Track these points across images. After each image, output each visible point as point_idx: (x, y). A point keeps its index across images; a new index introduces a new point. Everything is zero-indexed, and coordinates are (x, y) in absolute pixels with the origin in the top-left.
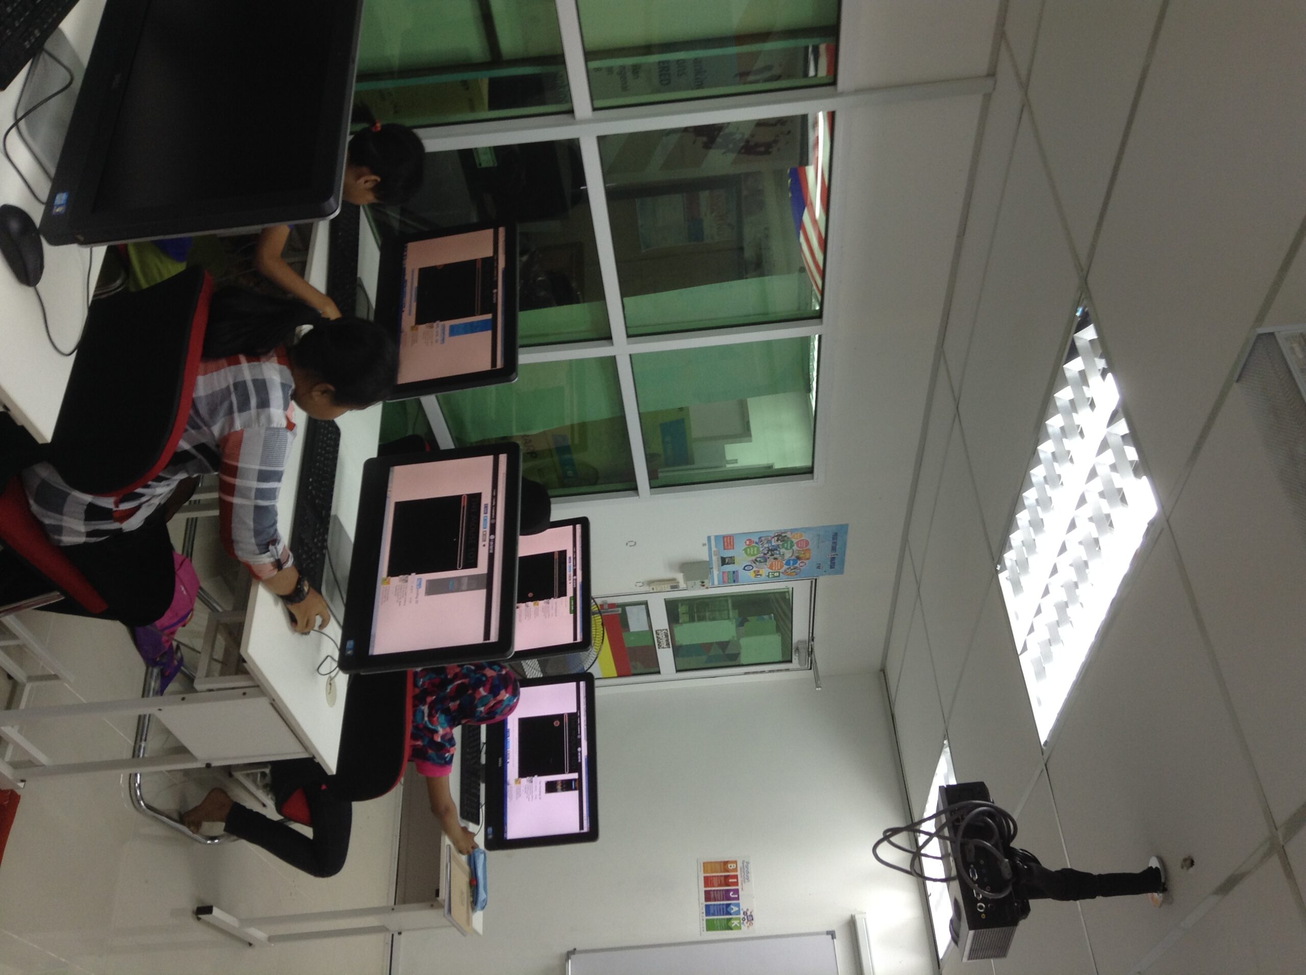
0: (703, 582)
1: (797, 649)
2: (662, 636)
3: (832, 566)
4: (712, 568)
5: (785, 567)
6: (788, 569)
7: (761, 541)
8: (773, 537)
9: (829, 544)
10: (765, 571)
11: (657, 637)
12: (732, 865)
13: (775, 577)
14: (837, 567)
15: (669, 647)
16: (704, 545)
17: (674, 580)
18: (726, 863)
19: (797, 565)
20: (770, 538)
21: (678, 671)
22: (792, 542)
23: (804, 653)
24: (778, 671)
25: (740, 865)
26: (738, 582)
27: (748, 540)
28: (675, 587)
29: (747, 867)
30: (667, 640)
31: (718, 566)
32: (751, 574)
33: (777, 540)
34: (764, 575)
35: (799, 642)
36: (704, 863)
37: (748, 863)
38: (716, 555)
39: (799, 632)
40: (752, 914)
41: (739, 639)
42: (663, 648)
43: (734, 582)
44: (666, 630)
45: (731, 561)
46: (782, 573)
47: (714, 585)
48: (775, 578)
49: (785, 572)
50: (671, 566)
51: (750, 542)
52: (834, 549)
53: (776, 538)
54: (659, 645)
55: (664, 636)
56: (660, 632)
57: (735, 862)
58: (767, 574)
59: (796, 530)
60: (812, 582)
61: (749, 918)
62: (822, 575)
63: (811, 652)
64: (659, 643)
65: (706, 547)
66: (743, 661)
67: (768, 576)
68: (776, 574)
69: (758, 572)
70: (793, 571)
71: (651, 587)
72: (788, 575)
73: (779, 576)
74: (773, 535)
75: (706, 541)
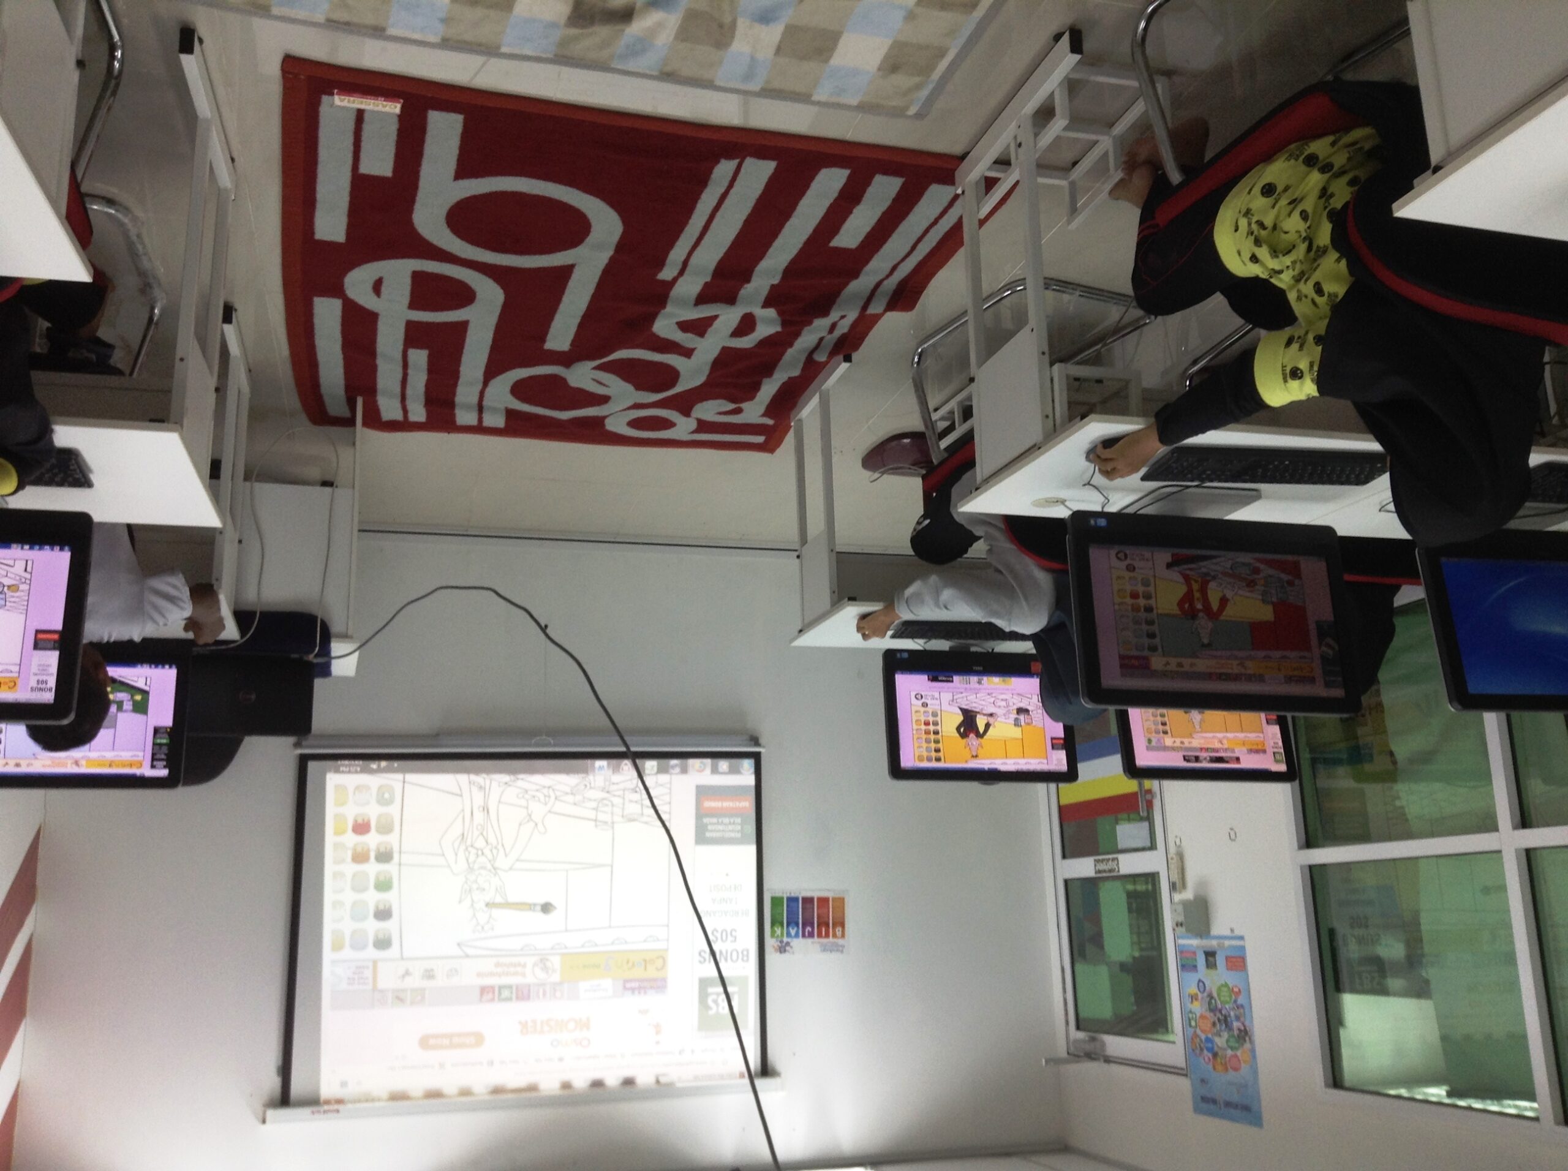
0: (1182, 925)
1: (1093, 1039)
2: (1111, 865)
3: (1204, 1099)
4: (1201, 937)
5: (1203, 1037)
6: (1201, 1040)
7: (1238, 1008)
8: (1244, 1026)
9: (1235, 1098)
10: (1198, 1008)
11: (1109, 859)
12: (840, 932)
13: (1190, 1020)
14: (1205, 1106)
15: (1096, 873)
16: (1232, 930)
17: (1184, 886)
18: (843, 925)
19: (1205, 1052)
20: (1242, 1019)
21: (1066, 882)
22: (1237, 1049)
23: (1088, 1047)
24: (1066, 1011)
25: (840, 941)
26: (1182, 970)
27: (1240, 990)
28: (1173, 887)
29: (837, 950)
30: (1105, 871)
31: (1203, 947)
32: (1193, 990)
33: (1239, 1030)
34: (1190, 1006)
35: (1103, 1044)
36: (843, 899)
37: (842, 952)
38: (1219, 945)
39: (1117, 1045)
40: (787, 953)
41: (1107, 964)
42: (1095, 866)
43: (1183, 966)
44: (1119, 871)
45: (1211, 963)
46: (1195, 1032)
47: (1178, 938)
48: (1188, 1021)
49: (1196, 1035)
50: (1202, 884)
51: (1236, 992)
52: (1228, 1104)
53: (1243, 1028)
54: (1099, 860)
55: (1110, 868)
56: (1116, 862)
57: (843, 936)
58: (1193, 1010)
59: (1254, 1057)
60: (1182, 1069)
61: (782, 949)
62: (1193, 1085)
63: (1090, 1056)
64: (1103, 861)
65: (1228, 933)
66: (1078, 967)
67: (1191, 1012)
68: (1193, 1023)
69: (1196, 999)
70: (1198, 1047)
71: (1174, 856)
72: (1192, 1039)
73: (1190, 1026)
74: (1247, 1023)
75: (1237, 933)
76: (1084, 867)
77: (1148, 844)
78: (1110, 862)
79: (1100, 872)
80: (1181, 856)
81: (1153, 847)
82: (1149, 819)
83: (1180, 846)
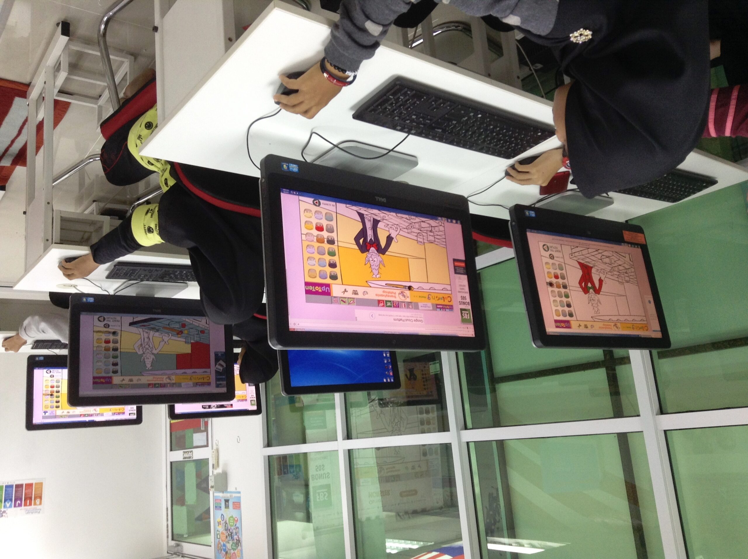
6: (221, 545)
11: (189, 451)
15: (183, 458)
21: (171, 463)
30: (187, 458)
35: (182, 548)
41: (186, 506)
42: (183, 455)
43: (216, 508)
44: (193, 458)
54: (185, 452)
55: (190, 456)
56: (192, 453)
66: (174, 508)
71: (215, 451)
76: (178, 456)
77: (206, 444)
78: (189, 453)
79: (185, 458)
80: (218, 451)
81: (207, 446)
82: (206, 430)
83: (218, 445)
